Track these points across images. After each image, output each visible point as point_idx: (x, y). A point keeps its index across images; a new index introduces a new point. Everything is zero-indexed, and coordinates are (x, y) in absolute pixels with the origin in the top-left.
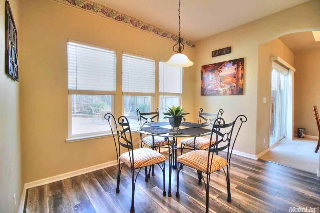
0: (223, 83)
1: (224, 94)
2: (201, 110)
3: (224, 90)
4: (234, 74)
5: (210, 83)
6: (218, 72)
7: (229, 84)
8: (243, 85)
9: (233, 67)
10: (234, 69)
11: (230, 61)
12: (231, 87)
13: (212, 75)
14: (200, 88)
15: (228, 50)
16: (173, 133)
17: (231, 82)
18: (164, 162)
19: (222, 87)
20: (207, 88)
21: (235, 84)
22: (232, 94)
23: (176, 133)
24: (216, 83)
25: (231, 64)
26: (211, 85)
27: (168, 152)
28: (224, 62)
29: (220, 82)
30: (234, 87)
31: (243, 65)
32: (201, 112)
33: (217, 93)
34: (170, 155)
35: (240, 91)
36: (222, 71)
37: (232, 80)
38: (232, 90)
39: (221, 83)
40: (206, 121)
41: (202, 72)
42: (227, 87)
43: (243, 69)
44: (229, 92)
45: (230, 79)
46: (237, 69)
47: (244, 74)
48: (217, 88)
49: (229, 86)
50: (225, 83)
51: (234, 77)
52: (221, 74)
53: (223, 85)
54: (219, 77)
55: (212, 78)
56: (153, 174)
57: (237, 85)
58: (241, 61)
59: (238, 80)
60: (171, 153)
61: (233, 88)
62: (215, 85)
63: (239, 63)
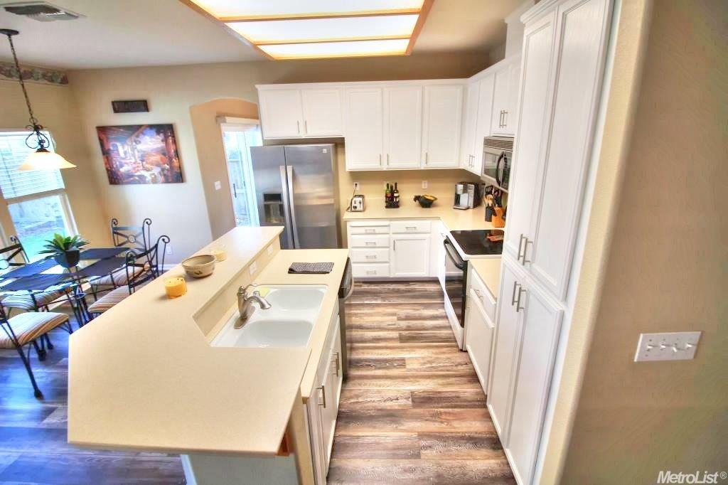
0: (147, 163)
1: (154, 181)
2: (115, 221)
3: (151, 174)
4: (163, 150)
5: (122, 161)
6: (134, 144)
7: (158, 165)
8: (180, 167)
9: (158, 137)
10: (160, 140)
11: (151, 127)
12: (163, 170)
13: (123, 148)
14: (106, 171)
15: (142, 106)
16: (71, 279)
17: (161, 163)
18: (67, 321)
19: (148, 170)
20: (119, 171)
21: (167, 167)
22: (167, 181)
23: (75, 277)
24: (134, 163)
25: (153, 132)
26: (126, 165)
27: (70, 305)
28: (140, 126)
29: (142, 161)
30: (167, 170)
31: (174, 137)
32: (114, 226)
33: (142, 180)
34: (75, 309)
35: (177, 176)
36: (140, 142)
37: (162, 159)
38: (165, 175)
39: (144, 163)
40: (126, 239)
41: (101, 140)
42: (156, 170)
43: (175, 142)
44: (161, 178)
45: (157, 158)
46: (165, 140)
47: (178, 151)
48: (138, 170)
49: (159, 169)
50: (152, 164)
51: (164, 154)
52: (140, 147)
53: (147, 166)
54: (138, 152)
55: (125, 153)
56: (50, 346)
57: (172, 168)
58: (169, 129)
59: (170, 159)
60: (76, 305)
61: (166, 172)
62: (134, 166)
63: (167, 130)
